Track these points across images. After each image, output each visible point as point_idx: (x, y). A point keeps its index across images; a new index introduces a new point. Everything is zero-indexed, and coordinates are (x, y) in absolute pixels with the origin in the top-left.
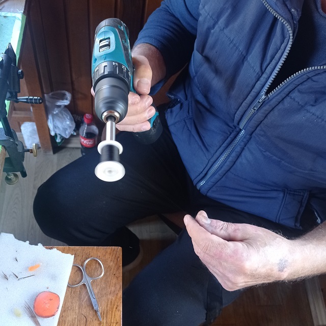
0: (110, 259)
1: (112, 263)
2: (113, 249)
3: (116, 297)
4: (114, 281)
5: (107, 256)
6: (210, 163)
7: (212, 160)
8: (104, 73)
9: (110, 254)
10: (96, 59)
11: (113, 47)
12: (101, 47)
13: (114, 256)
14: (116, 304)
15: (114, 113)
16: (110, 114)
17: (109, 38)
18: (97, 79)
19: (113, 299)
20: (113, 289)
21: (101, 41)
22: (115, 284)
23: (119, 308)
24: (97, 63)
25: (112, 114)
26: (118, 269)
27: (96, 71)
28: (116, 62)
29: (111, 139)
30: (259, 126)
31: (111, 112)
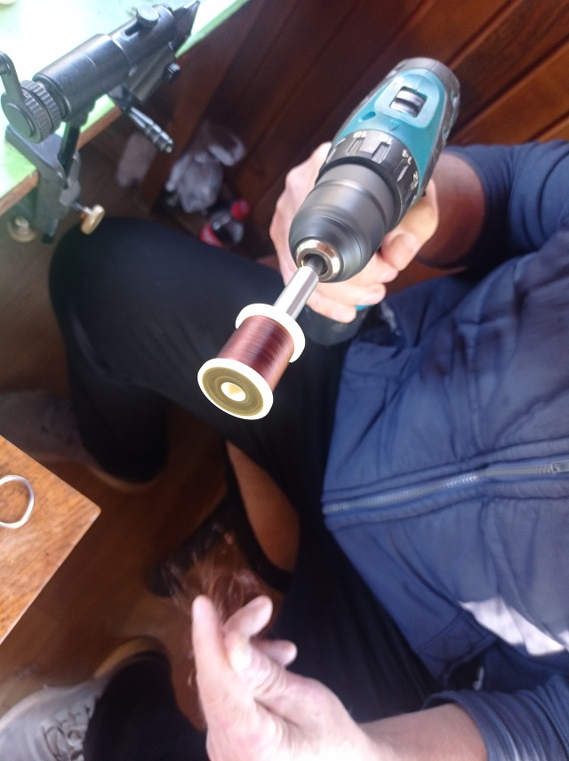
0: (62, 519)
1: (59, 529)
2: (82, 504)
3: (18, 600)
4: (38, 566)
5: (63, 509)
6: (379, 487)
7: (387, 484)
8: (374, 154)
9: (71, 508)
10: (372, 114)
11: (423, 120)
12: (398, 100)
13: (73, 518)
14: (8, 612)
15: (332, 255)
16: (321, 252)
17: (423, 98)
18: (348, 155)
19: (12, 598)
20: (24, 579)
21: (404, 88)
22: (34, 574)
23: (7, 622)
24: (369, 123)
25: (326, 256)
26: (63, 547)
27: (355, 136)
28: (410, 154)
29: (290, 312)
30: (537, 501)
31: (327, 250)
